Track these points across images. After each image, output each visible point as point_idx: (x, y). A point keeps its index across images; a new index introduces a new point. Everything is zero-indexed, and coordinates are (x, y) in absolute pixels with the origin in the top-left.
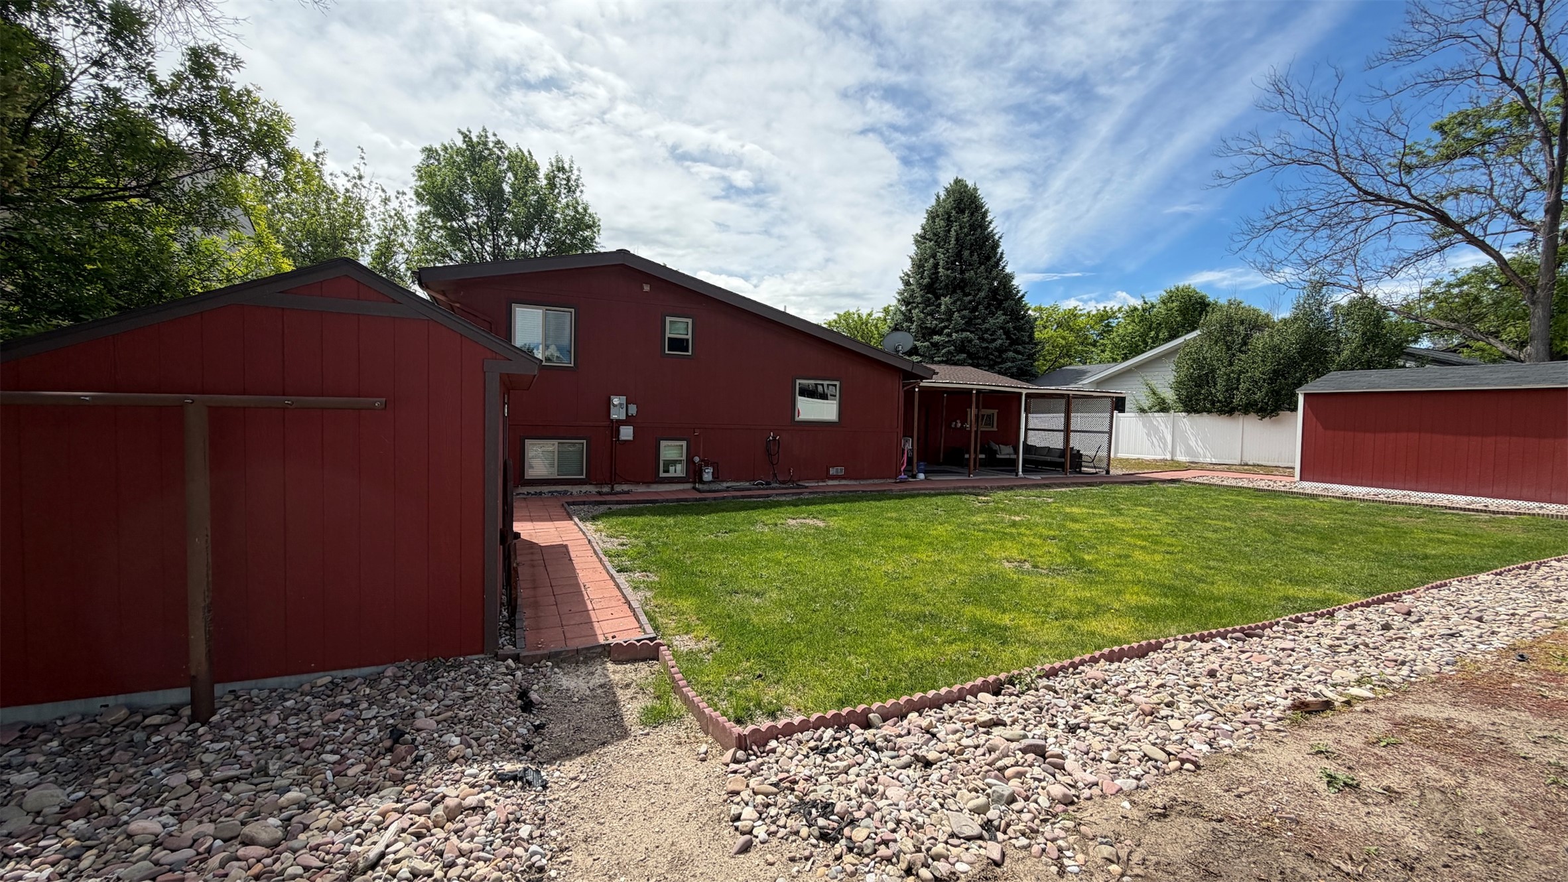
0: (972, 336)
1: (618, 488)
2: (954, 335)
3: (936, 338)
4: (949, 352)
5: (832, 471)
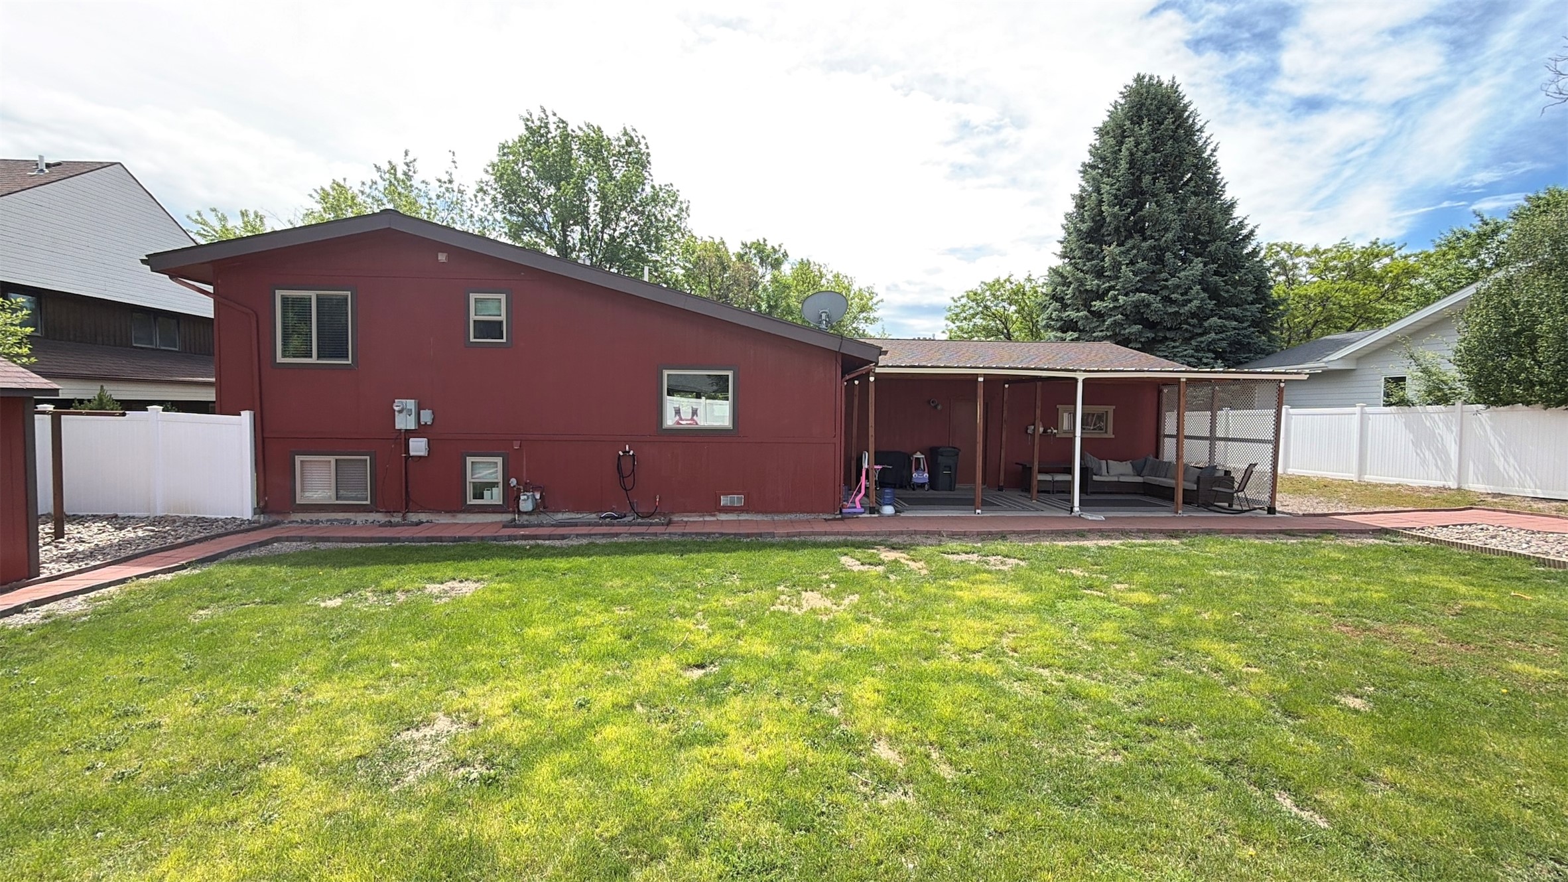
0: (1151, 298)
1: (413, 517)
2: (1122, 299)
5: (724, 501)
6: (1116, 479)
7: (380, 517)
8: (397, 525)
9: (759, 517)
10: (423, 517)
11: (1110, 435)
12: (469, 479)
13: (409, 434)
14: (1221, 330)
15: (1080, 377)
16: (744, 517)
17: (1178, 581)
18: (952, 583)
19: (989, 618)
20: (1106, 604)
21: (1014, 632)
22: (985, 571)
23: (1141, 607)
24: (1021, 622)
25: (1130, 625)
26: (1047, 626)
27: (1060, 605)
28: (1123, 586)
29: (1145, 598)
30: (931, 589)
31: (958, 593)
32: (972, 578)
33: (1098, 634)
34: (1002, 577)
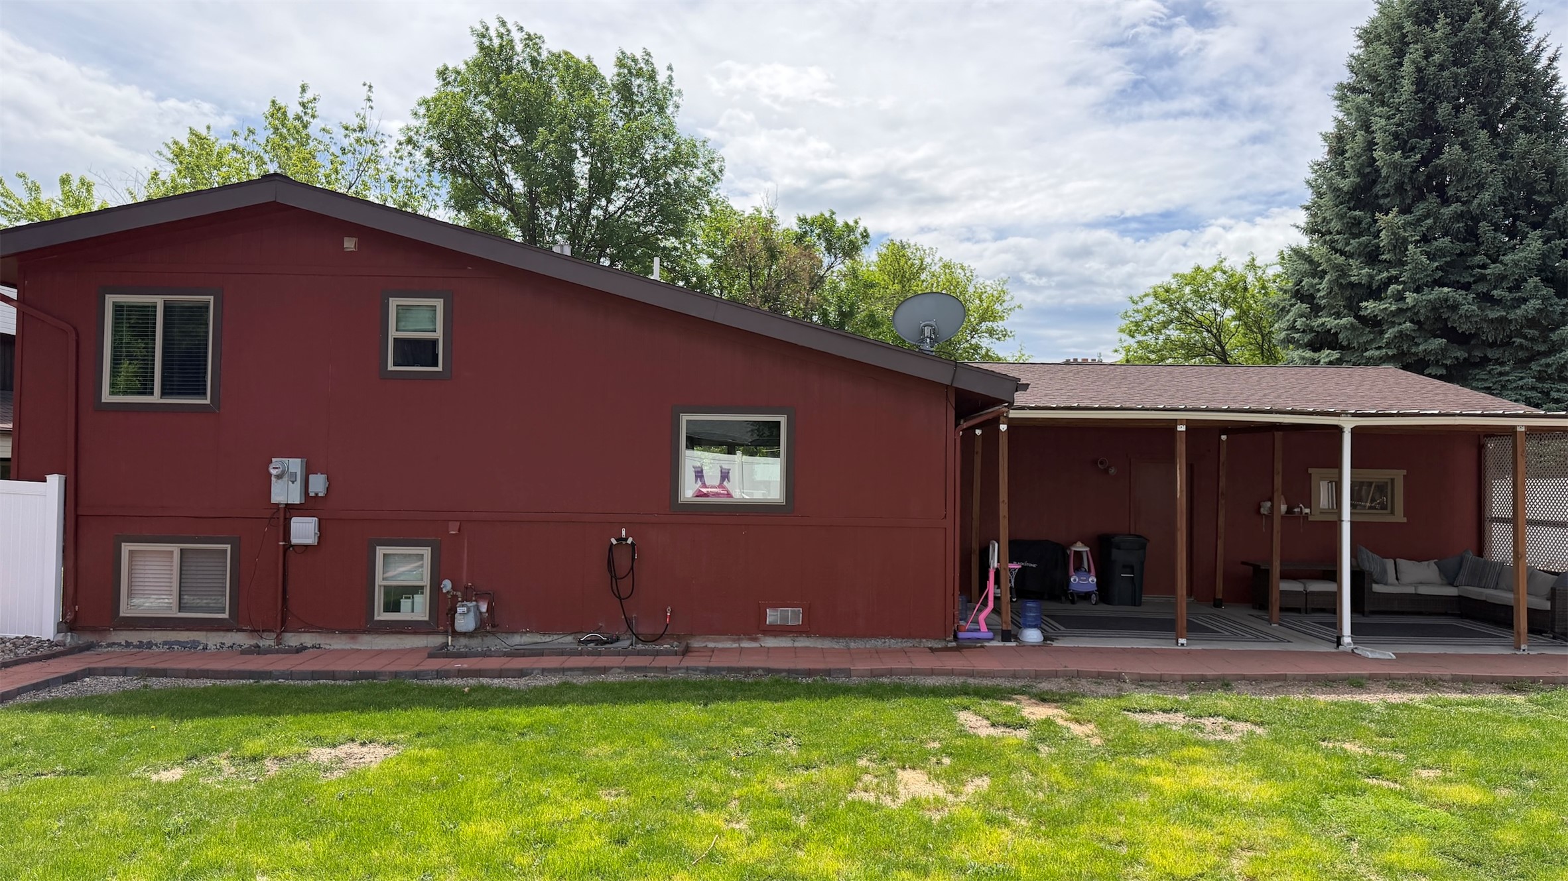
1: (292, 640)
3: (1369, 306)
4: (1401, 335)
5: (773, 616)
6: (1411, 590)
7: (242, 639)
8: (268, 651)
9: (826, 644)
10: (308, 639)
11: (1399, 517)
12: (379, 581)
13: (291, 510)
15: (1348, 424)
16: (802, 642)
17: (1527, 766)
18: (1143, 762)
19: (1208, 824)
20: (1405, 804)
21: (1251, 848)
22: (1198, 743)
23: (1465, 810)
24: (1264, 831)
25: (1448, 842)
26: (1306, 840)
27: (1326, 804)
28: (1432, 773)
29: (1472, 795)
30: (1108, 771)
31: (1156, 780)
32: (1176, 754)
33: (1394, 857)
34: (1225, 753)
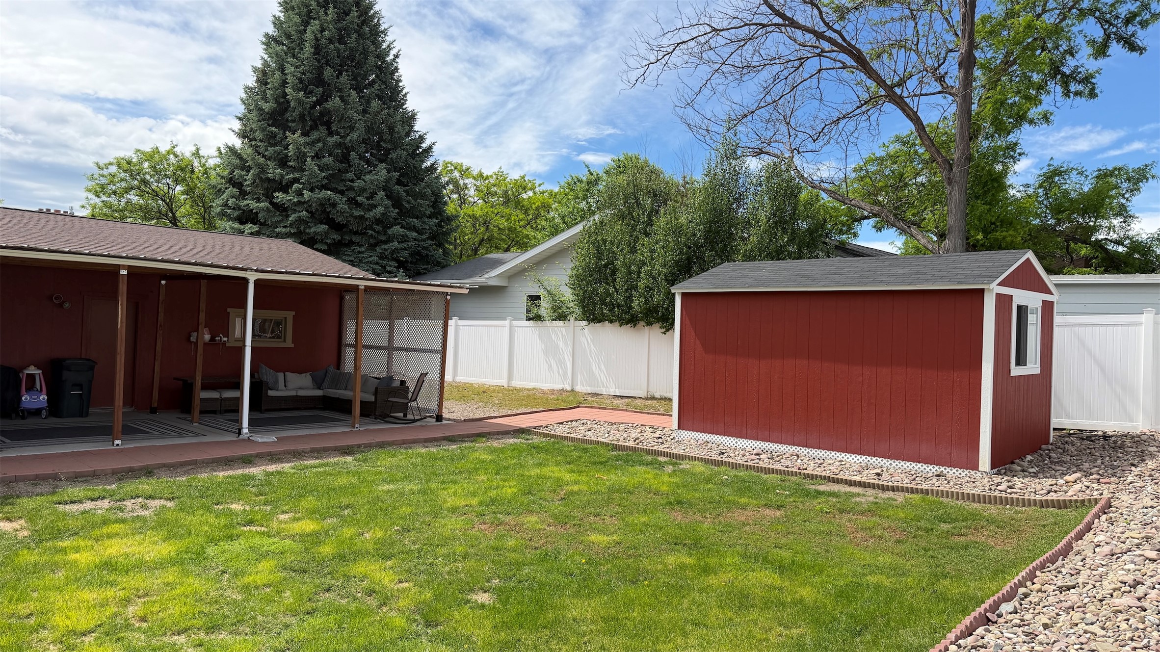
0: (337, 197)
2: (307, 194)
3: (279, 196)
4: (300, 220)
6: (293, 393)
11: (289, 344)
14: (404, 239)
15: (252, 277)
17: (345, 501)
18: (65, 544)
19: (112, 584)
20: (266, 541)
21: (146, 595)
22: (116, 521)
23: (303, 537)
24: (155, 581)
25: (289, 560)
26: (191, 580)
27: (211, 551)
28: (286, 516)
29: (309, 526)
31: (73, 556)
32: (97, 532)
33: (251, 578)
34: (138, 525)
